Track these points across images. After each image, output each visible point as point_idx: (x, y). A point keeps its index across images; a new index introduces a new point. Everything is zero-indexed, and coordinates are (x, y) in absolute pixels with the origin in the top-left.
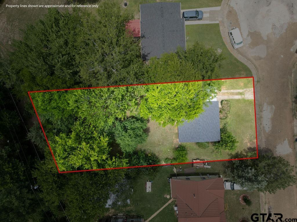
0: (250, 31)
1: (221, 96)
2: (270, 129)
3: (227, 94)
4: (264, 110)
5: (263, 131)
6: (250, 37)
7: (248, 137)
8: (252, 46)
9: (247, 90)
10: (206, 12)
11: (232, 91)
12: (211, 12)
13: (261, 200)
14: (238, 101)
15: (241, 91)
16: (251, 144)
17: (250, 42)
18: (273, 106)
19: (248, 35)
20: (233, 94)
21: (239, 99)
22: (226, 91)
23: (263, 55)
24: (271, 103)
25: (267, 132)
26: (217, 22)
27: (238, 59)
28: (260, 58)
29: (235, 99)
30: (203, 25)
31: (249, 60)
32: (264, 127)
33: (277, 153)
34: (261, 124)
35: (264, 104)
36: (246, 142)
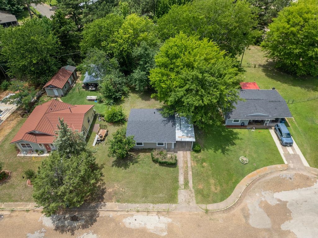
0: (288, 204)
2: (127, 226)
4: (161, 218)
8: (263, 205)
9: (192, 193)
10: (294, 150)
11: (190, 173)
15: (191, 184)
18: (165, 234)
21: (178, 182)
22: (189, 165)
23: (253, 222)
24: (170, 229)
25: (124, 220)
26: (286, 162)
27: (238, 184)
28: (247, 217)
29: (178, 176)
31: (241, 199)
32: (132, 215)
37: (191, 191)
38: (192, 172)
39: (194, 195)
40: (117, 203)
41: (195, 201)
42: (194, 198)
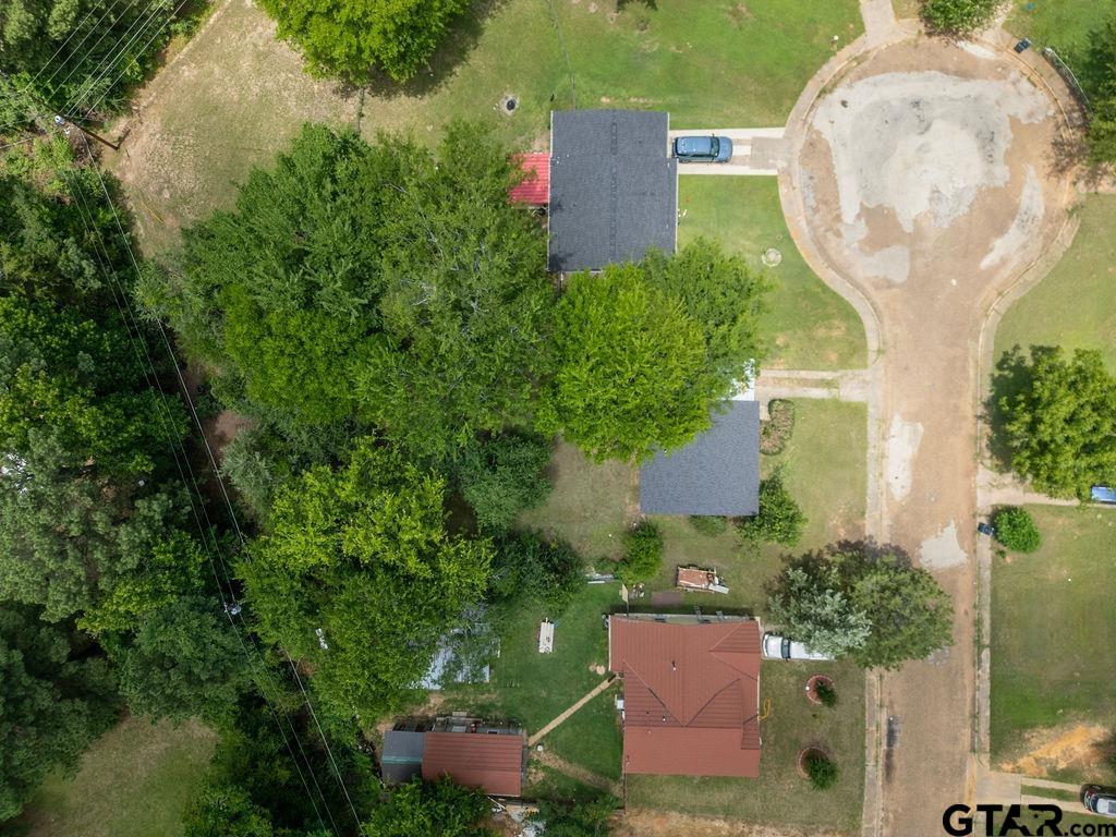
0: (866, 204)
1: (769, 389)
2: (907, 491)
3: (787, 383)
4: (893, 433)
5: (885, 495)
6: (863, 221)
7: (841, 511)
8: (867, 249)
9: (846, 375)
10: (740, 142)
11: (803, 374)
12: (755, 142)
13: (867, 696)
14: (819, 404)
15: (828, 375)
16: (848, 531)
17: (862, 237)
18: (920, 427)
19: (859, 217)
20: (805, 383)
21: (823, 400)
22: (786, 374)
23: (900, 277)
24: (912, 418)
25: (898, 498)
26: (773, 172)
27: (826, 283)
28: (890, 285)
29: (811, 399)
30: (731, 178)
31: (857, 286)
32: (888, 484)
33: (921, 561)
34: (881, 475)
35: (892, 417)
36: (834, 525)
37: (842, 377)
38: (800, 369)
39: (849, 372)
40: (866, 515)
41: (862, 371)
42: (857, 372)
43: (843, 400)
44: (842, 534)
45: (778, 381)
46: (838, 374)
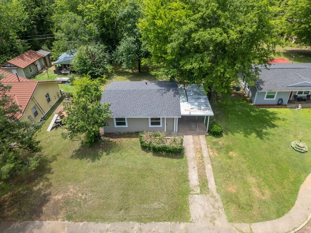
3: (199, 156)
7: (80, 195)
9: (216, 201)
11: (209, 167)
14: (184, 178)
16: (57, 202)
21: (189, 181)
29: (187, 172)
37: (214, 197)
38: (212, 165)
39: (220, 204)
41: (224, 217)
42: (222, 211)
43: (190, 198)
44: (56, 197)
45: (199, 151)
46: (215, 194)
